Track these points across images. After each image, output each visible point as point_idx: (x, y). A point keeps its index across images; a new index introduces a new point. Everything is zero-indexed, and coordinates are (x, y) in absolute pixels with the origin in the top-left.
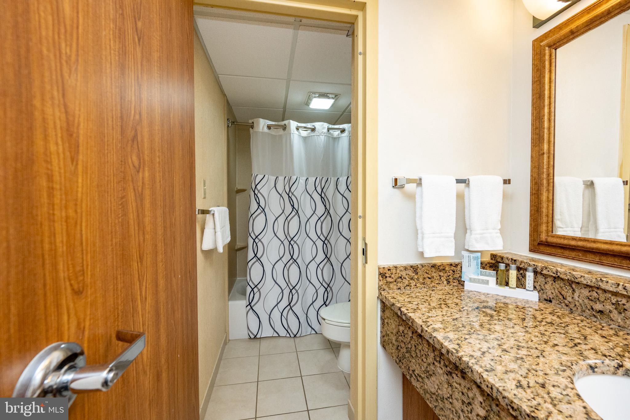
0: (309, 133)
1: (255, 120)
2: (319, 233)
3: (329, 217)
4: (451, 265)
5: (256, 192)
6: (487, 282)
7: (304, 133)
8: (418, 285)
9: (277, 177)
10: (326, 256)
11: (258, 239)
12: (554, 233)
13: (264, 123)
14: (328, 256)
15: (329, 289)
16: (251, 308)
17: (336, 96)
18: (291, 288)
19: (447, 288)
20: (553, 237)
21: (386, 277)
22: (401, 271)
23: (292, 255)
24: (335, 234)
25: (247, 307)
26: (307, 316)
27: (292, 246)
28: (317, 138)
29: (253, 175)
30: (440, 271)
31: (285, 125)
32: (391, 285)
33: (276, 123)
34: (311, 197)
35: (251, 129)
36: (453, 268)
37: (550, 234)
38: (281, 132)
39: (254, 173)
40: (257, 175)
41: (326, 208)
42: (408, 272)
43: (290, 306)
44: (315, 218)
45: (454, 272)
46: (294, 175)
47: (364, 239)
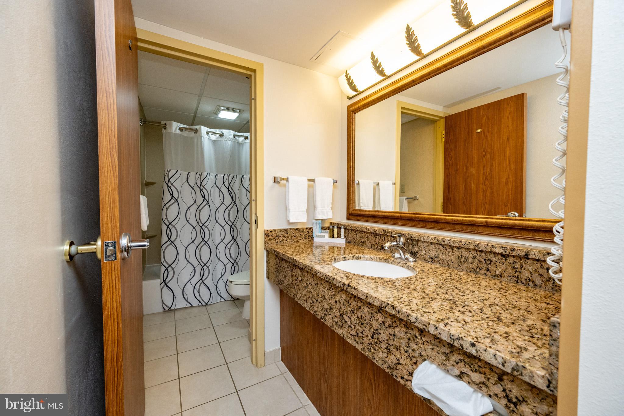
0: (218, 138)
1: (168, 122)
2: (227, 219)
3: (235, 206)
4: (307, 228)
5: (170, 184)
6: (324, 236)
7: (213, 137)
8: (288, 240)
9: (189, 173)
10: (233, 238)
11: (172, 225)
12: (355, 209)
13: (176, 125)
14: (235, 238)
15: (235, 264)
16: (166, 284)
17: (240, 111)
18: (203, 265)
19: (305, 241)
20: (354, 210)
21: (269, 236)
22: (278, 232)
23: (203, 238)
24: (241, 219)
25: (161, 284)
26: (217, 287)
27: (203, 230)
28: (225, 142)
29: (166, 170)
30: (301, 232)
31: (196, 129)
32: (272, 241)
33: (188, 127)
34: (220, 190)
35: (163, 129)
36: (308, 230)
37: (353, 209)
38: (192, 134)
39: (168, 167)
40: (170, 170)
41: (233, 199)
42: (282, 233)
43: (202, 280)
44: (223, 207)
45: (309, 232)
46: (205, 171)
47: (256, 214)
